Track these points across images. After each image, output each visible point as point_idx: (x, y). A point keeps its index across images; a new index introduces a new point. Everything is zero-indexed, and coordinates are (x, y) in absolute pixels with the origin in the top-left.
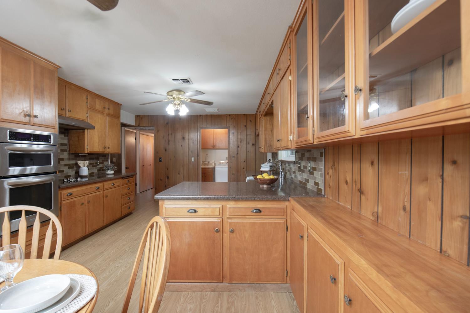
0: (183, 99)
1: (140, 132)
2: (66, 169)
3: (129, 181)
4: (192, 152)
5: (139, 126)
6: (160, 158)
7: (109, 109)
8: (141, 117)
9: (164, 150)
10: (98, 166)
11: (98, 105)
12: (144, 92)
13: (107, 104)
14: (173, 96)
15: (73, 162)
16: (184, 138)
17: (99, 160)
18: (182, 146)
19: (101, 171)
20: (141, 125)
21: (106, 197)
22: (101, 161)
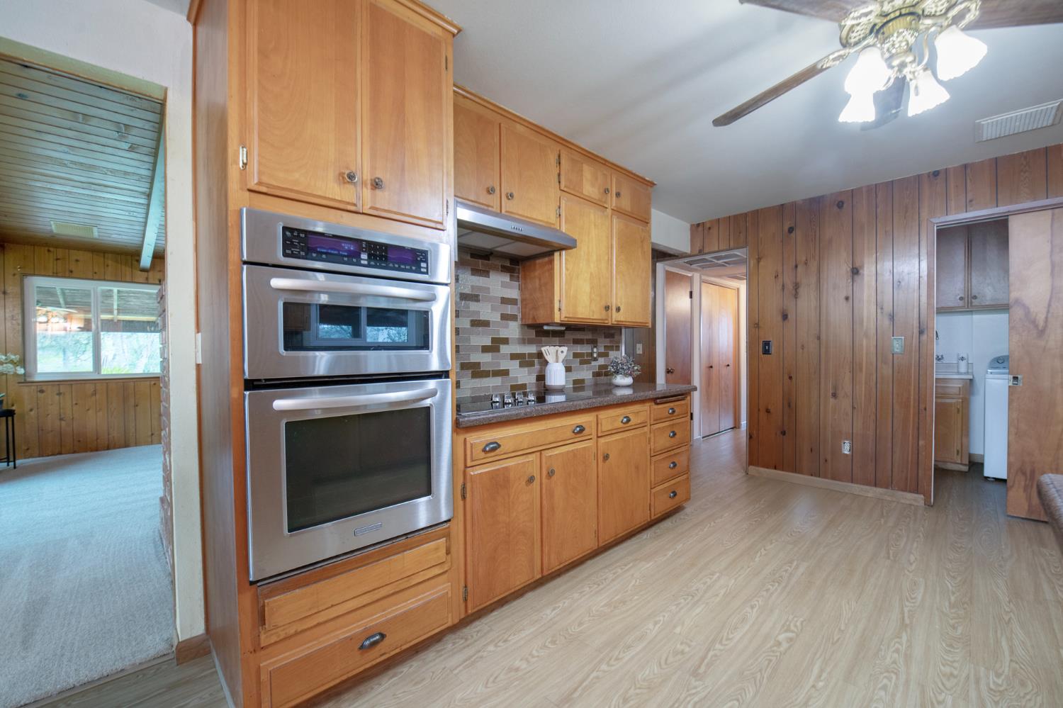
1: (703, 277)
2: (513, 366)
3: (674, 412)
4: (892, 318)
5: (701, 252)
6: (767, 344)
7: (618, 195)
8: (708, 226)
9: (780, 318)
10: (594, 363)
11: (589, 181)
13: (614, 180)
15: (532, 349)
16: (855, 272)
17: (596, 347)
18: (847, 298)
19: (602, 378)
20: (706, 250)
21: (606, 457)
22: (602, 350)
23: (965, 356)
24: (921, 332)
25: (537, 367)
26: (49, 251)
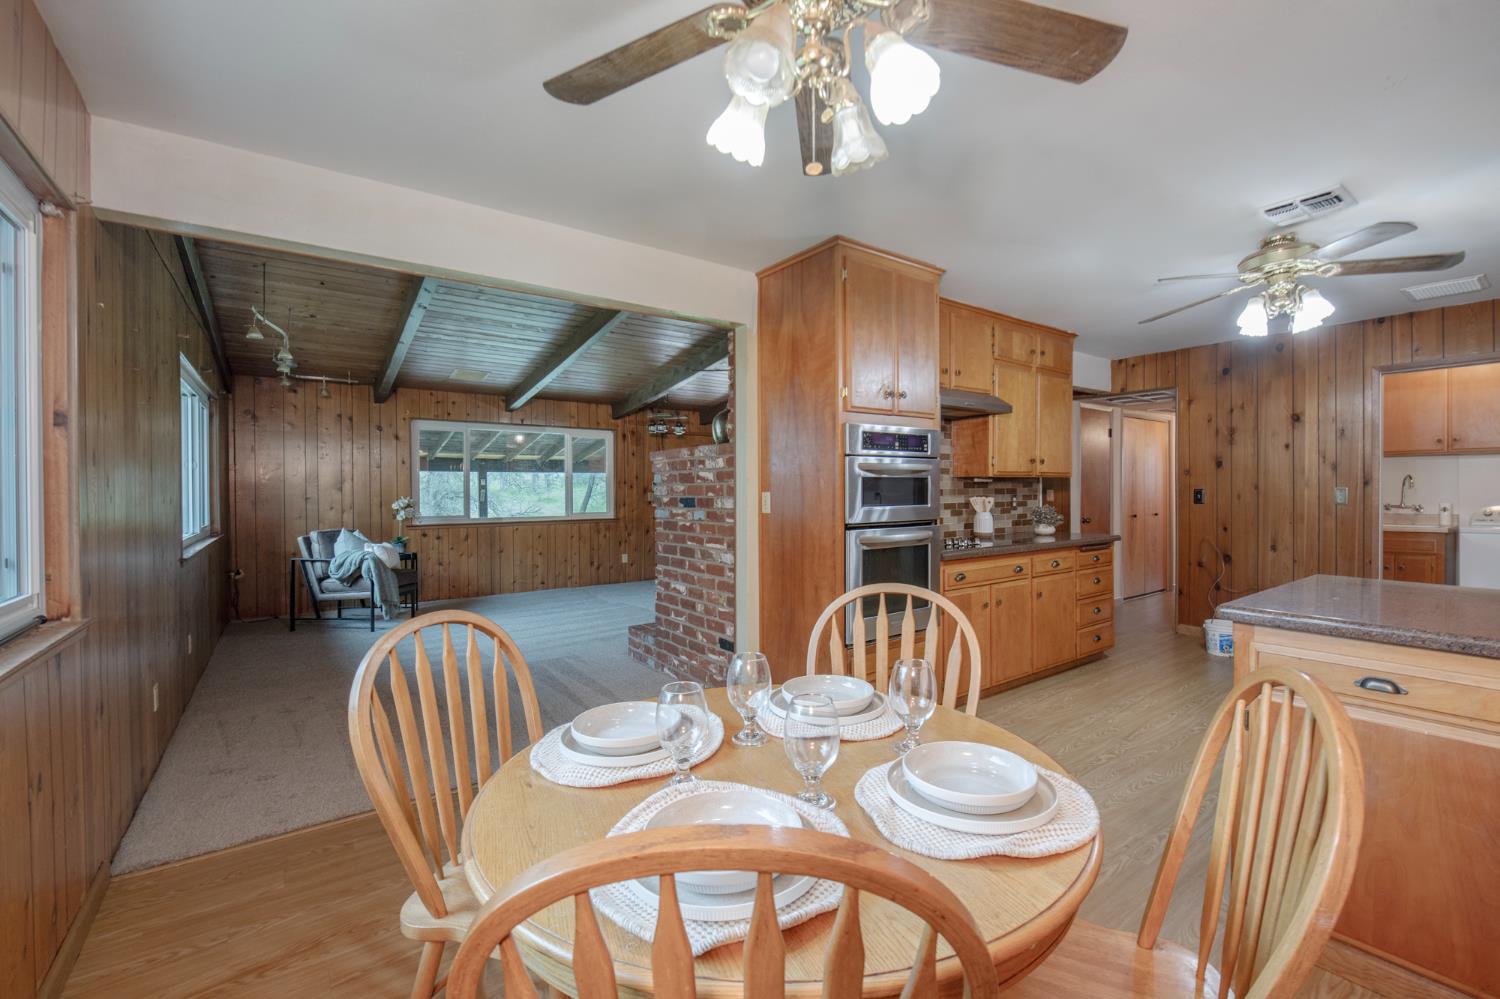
0: (1308, 270)
1: (1126, 411)
2: (946, 514)
3: (1098, 559)
4: (1335, 467)
5: (1123, 391)
6: (1198, 492)
7: (1043, 353)
8: (1131, 362)
9: (1213, 465)
10: (1013, 512)
11: (1018, 346)
12: (1160, 280)
13: (1040, 340)
14: (1267, 269)
15: (961, 500)
16: (1296, 418)
17: (1015, 496)
18: (1287, 446)
19: (1022, 526)
20: (1130, 389)
21: (1040, 595)
22: (1021, 499)
23: (1447, 506)
24: (1366, 483)
25: (964, 516)
26: (431, 394)
